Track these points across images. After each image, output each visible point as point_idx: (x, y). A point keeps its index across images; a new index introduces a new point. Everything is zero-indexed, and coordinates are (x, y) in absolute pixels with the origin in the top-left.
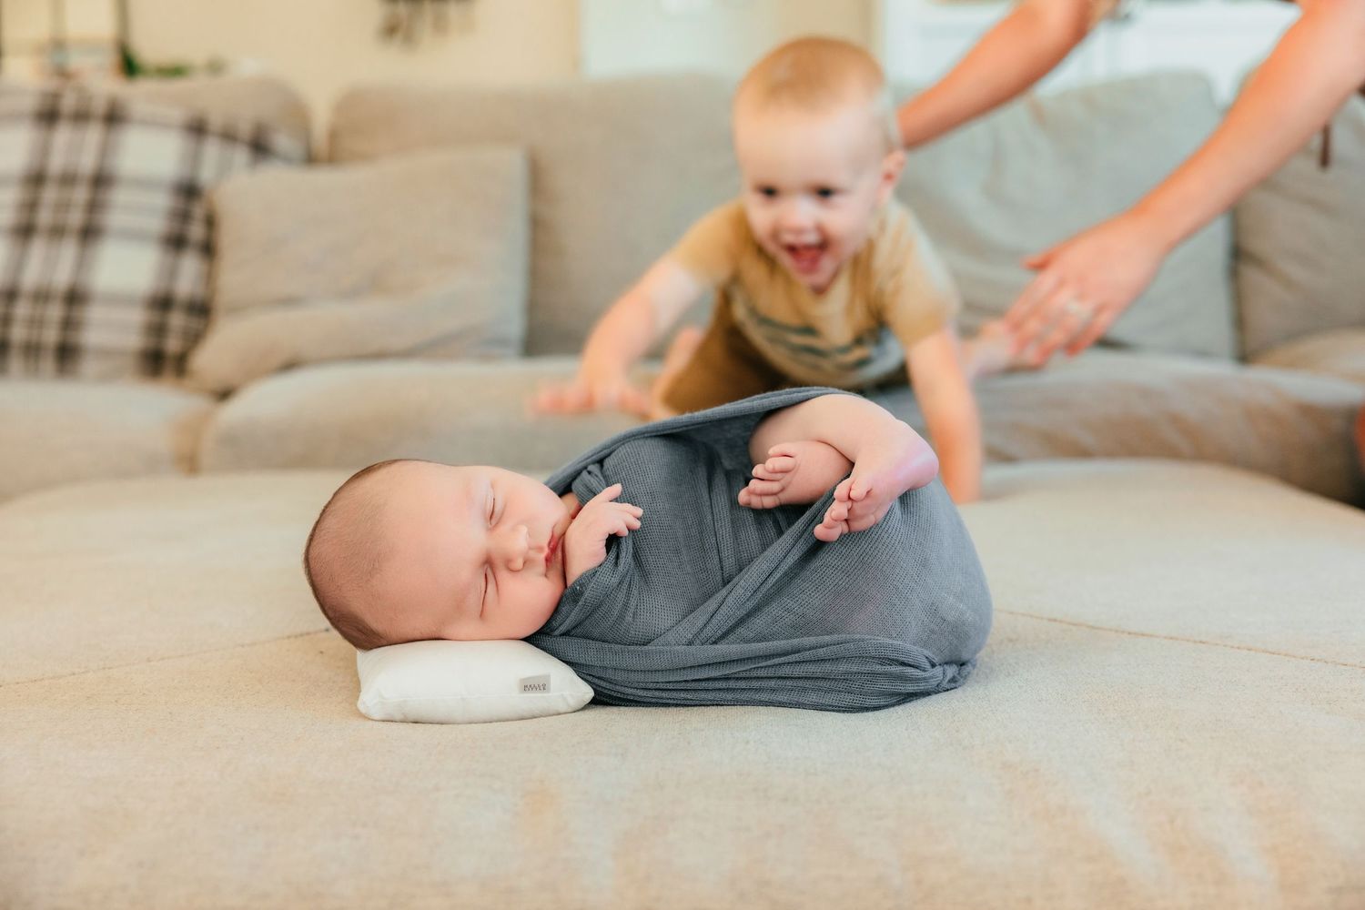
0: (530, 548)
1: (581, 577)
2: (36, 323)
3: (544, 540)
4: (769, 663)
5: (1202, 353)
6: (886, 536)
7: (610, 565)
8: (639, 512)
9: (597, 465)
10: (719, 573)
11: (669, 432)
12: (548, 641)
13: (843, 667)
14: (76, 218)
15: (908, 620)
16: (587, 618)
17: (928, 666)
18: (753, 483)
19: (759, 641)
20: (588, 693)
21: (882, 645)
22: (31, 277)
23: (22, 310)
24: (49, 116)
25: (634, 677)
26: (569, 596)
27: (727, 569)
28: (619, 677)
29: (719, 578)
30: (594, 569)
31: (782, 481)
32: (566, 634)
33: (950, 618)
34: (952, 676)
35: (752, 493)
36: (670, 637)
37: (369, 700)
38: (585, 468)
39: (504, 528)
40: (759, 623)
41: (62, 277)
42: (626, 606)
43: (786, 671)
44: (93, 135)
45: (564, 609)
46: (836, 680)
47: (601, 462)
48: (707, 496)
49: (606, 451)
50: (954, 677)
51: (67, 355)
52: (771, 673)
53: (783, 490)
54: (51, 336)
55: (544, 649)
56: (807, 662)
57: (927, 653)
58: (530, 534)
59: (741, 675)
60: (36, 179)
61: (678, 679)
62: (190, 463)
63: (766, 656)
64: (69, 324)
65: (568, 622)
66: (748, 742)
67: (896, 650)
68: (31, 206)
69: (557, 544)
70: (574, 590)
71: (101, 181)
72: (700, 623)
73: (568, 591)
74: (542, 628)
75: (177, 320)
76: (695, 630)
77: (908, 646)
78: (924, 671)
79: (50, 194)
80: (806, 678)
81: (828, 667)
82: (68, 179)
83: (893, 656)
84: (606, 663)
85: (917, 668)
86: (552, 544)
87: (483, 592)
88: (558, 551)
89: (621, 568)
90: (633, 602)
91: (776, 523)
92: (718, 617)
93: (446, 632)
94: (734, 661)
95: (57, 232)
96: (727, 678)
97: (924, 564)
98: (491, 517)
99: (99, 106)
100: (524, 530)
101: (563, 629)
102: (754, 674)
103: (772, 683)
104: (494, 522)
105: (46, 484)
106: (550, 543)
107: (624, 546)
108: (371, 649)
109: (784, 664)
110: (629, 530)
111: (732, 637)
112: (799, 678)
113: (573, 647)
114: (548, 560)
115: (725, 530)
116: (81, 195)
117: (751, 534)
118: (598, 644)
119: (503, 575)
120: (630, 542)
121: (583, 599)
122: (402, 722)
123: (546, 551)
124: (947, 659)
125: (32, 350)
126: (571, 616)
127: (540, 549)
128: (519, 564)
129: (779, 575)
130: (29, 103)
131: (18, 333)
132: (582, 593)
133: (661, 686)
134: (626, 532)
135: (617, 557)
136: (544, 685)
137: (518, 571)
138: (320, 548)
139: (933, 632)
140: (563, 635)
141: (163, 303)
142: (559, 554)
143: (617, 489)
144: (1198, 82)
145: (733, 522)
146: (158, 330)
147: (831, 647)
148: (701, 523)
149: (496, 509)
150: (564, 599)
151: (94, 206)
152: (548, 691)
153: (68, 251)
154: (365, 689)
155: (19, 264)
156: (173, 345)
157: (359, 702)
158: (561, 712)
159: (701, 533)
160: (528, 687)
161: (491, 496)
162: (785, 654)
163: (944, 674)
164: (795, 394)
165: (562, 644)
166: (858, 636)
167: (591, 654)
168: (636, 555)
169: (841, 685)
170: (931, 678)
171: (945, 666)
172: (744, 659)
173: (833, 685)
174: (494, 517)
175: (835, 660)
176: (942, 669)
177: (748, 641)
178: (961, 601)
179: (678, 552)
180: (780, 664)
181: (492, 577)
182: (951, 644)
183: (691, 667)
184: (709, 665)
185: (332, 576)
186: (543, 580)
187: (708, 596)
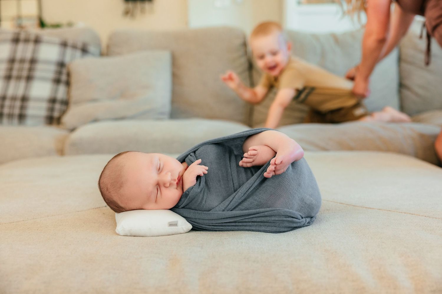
0: (172, 180)
1: (188, 189)
2: (12, 107)
3: (176, 177)
4: (249, 217)
6: (287, 176)
7: (197, 185)
8: (207, 168)
9: (193, 153)
10: (233, 188)
13: (273, 218)
14: (25, 73)
15: (294, 203)
16: (190, 202)
17: (301, 218)
18: (244, 159)
19: (246, 210)
20: (190, 227)
21: (286, 211)
22: (11, 92)
23: (7, 103)
24: (16, 40)
25: (205, 222)
26: (184, 195)
27: (235, 187)
28: (200, 221)
29: (233, 190)
30: (192, 186)
31: (253, 158)
32: (183, 208)
33: (308, 203)
34: (308, 221)
35: (243, 162)
36: (217, 208)
37: (119, 229)
38: (190, 154)
39: (163, 173)
40: (246, 204)
41: (20, 92)
42: (203, 199)
43: (255, 220)
44: (30, 47)
45: (183, 200)
48: (229, 163)
49: (196, 149)
51: (22, 117)
53: (253, 161)
54: (17, 111)
55: (176, 212)
56: (261, 217)
57: (300, 214)
58: (172, 175)
60: (12, 61)
61: (220, 222)
62: (61, 152)
63: (248, 215)
64: (22, 108)
65: (184, 204)
66: (242, 243)
67: (290, 213)
68: (11, 69)
70: (186, 193)
71: (33, 61)
72: (227, 204)
73: (184, 193)
74: (175, 206)
75: (57, 106)
76: (225, 206)
77: (294, 212)
78: (299, 220)
79: (16, 66)
80: (261, 222)
82: (22, 61)
83: (289, 215)
84: (197, 217)
85: (297, 219)
87: (156, 194)
88: (181, 181)
89: (201, 186)
90: (205, 197)
91: (251, 172)
92: (232, 202)
94: (238, 216)
95: (19, 78)
96: (235, 222)
97: (299, 185)
98: (159, 170)
99: (32, 37)
100: (170, 174)
101: (182, 206)
102: (244, 221)
103: (250, 224)
104: (160, 171)
105: (14, 159)
106: (178, 178)
107: (202, 179)
108: (120, 212)
111: (237, 209)
112: (259, 222)
113: (185, 212)
114: (177, 184)
115: (235, 174)
116: (26, 66)
117: (243, 175)
118: (194, 211)
119: (163, 189)
120: (204, 178)
122: (130, 236)
123: (177, 181)
124: (307, 216)
125: (11, 116)
126: (185, 202)
127: (175, 180)
128: (168, 185)
129: (252, 189)
130: (10, 36)
131: (6, 111)
132: (188, 195)
133: (214, 224)
134: (203, 175)
135: (200, 183)
136: (176, 224)
137: (168, 187)
138: (104, 180)
139: (302, 207)
141: (53, 101)
142: (181, 182)
143: (200, 161)
145: (237, 171)
146: (52, 110)
147: (269, 212)
148: (227, 172)
149: (161, 167)
151: (31, 70)
152: (178, 226)
153: (22, 84)
154: (118, 225)
155: (6, 88)
156: (56, 114)
157: (116, 230)
158: (182, 233)
159: (227, 175)
160: (171, 225)
161: (159, 163)
162: (254, 214)
163: (306, 221)
164: (258, 130)
165: (182, 211)
166: (278, 208)
167: (191, 214)
168: (206, 182)
169: (273, 224)
170: (302, 222)
171: (306, 218)
172: (241, 216)
173: (270, 224)
174: (160, 169)
175: (271, 216)
176: (305, 219)
177: (242, 210)
178: (311, 197)
179: (219, 181)
180: (253, 218)
181: (159, 189)
182: (308, 211)
183: (224, 218)
184: (230, 218)
185: (107, 189)
186: (176, 190)
187: (229, 195)
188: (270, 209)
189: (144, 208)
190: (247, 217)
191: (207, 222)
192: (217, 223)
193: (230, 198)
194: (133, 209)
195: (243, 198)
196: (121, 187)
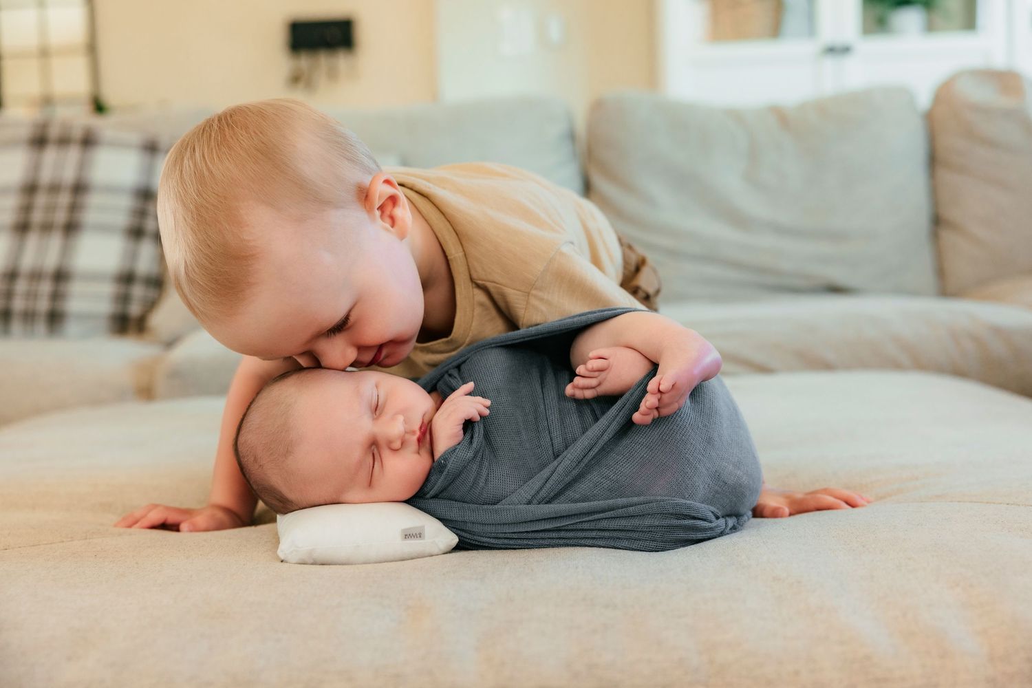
0: (406, 432)
1: (445, 453)
2: (32, 295)
3: (416, 425)
4: (591, 518)
5: (914, 293)
6: (679, 420)
7: (466, 443)
8: (488, 403)
9: (456, 369)
10: (551, 449)
11: (510, 343)
12: (422, 503)
13: (648, 522)
14: (61, 217)
15: (697, 484)
16: (450, 484)
17: (713, 518)
19: (583, 501)
20: (453, 539)
21: (677, 505)
22: (28, 261)
23: (21, 286)
24: (39, 141)
25: (488, 529)
26: (437, 467)
27: (556, 446)
28: (477, 529)
29: (550, 452)
30: (454, 446)
31: (599, 378)
32: (435, 497)
33: (729, 482)
34: (732, 525)
35: (575, 387)
36: (514, 498)
37: (284, 550)
38: (447, 372)
39: (385, 418)
40: (583, 487)
41: (51, 261)
43: (604, 524)
44: (73, 155)
45: (433, 478)
46: (643, 532)
47: (458, 367)
48: (540, 390)
49: (463, 359)
50: (734, 525)
51: (55, 319)
52: (592, 525)
53: (599, 384)
54: (43, 305)
55: (419, 508)
56: (620, 517)
57: (712, 509)
58: (405, 422)
59: (570, 527)
60: (30, 189)
61: (521, 530)
62: (146, 393)
63: (588, 513)
64: (56, 296)
65: (436, 488)
66: (577, 568)
67: (689, 507)
68: (27, 209)
69: (427, 429)
70: (440, 463)
71: (80, 188)
72: (536, 487)
73: (435, 464)
74: (416, 494)
75: (138, 291)
76: (533, 492)
77: (698, 504)
78: (711, 522)
79: (41, 200)
80: (620, 530)
81: (636, 522)
82: (54, 188)
83: (686, 512)
84: (466, 518)
85: (705, 520)
86: (423, 428)
87: (371, 468)
88: (426, 434)
89: (474, 445)
90: (484, 472)
91: (593, 411)
92: (551, 482)
93: (343, 498)
94: (564, 516)
95: (47, 228)
96: (558, 530)
97: (709, 441)
98: (376, 410)
99: (77, 133)
100: (401, 418)
101: (432, 493)
102: (579, 526)
104: (378, 412)
105: (37, 411)
106: (421, 428)
107: (476, 429)
108: (287, 513)
109: (602, 519)
110: (481, 417)
111: (562, 498)
112: (615, 530)
113: (441, 506)
114: (419, 440)
115: (554, 417)
116: (64, 199)
117: (574, 420)
118: (459, 504)
119: (386, 454)
120: (482, 426)
121: (446, 470)
123: (418, 433)
124: (729, 513)
125: (29, 317)
126: (439, 482)
127: (414, 432)
128: (397, 445)
129: (597, 450)
130: (25, 132)
131: (18, 304)
132: (445, 466)
133: (508, 535)
134: (478, 418)
135: (472, 438)
136: (420, 534)
137: (398, 450)
139: (717, 492)
140: (433, 497)
141: (127, 278)
142: (428, 436)
143: (470, 386)
144: (903, 94)
145: (560, 411)
146: (124, 299)
147: (639, 506)
148: (536, 411)
149: (379, 403)
150: (433, 471)
151: (74, 208)
152: (424, 539)
153: (55, 242)
154: (283, 541)
155: (18, 252)
156: (135, 309)
157: (279, 550)
158: (433, 554)
159: (536, 418)
160: (408, 535)
161: (375, 394)
162: (603, 511)
163: (726, 524)
164: (606, 312)
165: (433, 504)
166: (659, 498)
167: (455, 512)
168: (487, 436)
169: (647, 536)
170: (716, 527)
171: (727, 518)
172: (572, 516)
173: (641, 535)
174: (378, 409)
175: (642, 516)
176: (724, 520)
177: (576, 501)
178: (739, 468)
179: (519, 433)
180: (599, 519)
181: (378, 456)
182: (731, 501)
183: (531, 521)
184: (545, 519)
185: (255, 458)
186: (416, 456)
187: (543, 466)
188: (642, 499)
189: (342, 499)
190: (587, 519)
191: (493, 529)
192: (515, 533)
193: (546, 473)
194: (317, 503)
195: (575, 472)
196: (288, 452)
